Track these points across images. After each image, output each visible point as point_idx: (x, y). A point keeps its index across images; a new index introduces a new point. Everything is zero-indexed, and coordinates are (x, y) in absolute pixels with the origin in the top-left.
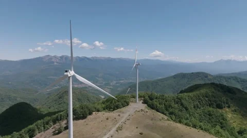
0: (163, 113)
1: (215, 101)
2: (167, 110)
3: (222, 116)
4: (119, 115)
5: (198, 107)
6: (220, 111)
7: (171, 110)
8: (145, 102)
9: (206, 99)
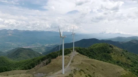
0: (86, 56)
1: (107, 50)
2: (88, 54)
3: (110, 56)
4: (69, 57)
5: (100, 53)
6: (109, 54)
7: (90, 54)
8: (78, 51)
9: (103, 49)
